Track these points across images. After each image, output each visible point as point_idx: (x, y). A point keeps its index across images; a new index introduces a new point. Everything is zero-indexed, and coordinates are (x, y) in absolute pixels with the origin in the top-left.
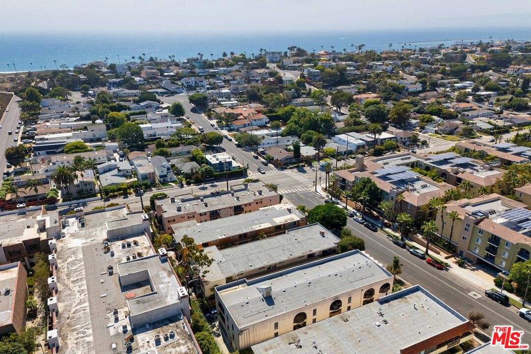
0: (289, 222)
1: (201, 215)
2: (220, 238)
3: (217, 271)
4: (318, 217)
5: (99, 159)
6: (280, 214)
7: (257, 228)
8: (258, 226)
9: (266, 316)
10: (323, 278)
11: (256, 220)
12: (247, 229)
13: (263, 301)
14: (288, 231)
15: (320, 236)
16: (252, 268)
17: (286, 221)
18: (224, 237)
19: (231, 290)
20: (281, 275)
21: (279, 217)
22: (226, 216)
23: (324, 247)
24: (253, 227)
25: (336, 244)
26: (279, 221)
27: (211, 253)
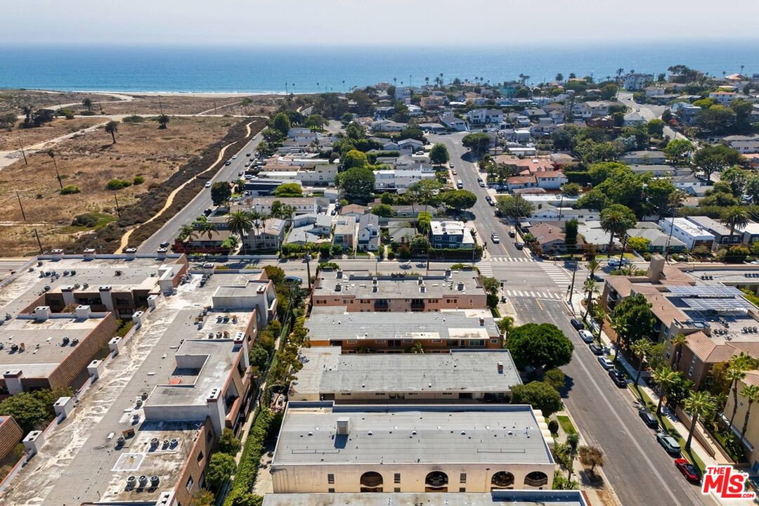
0: (470, 338)
1: (362, 301)
2: (358, 338)
3: (316, 380)
4: (517, 340)
5: (305, 208)
6: (468, 324)
7: (417, 336)
8: (420, 333)
9: (322, 460)
10: (440, 431)
11: (423, 325)
12: (401, 334)
13: (333, 438)
14: (453, 351)
15: (496, 369)
16: (363, 390)
17: (466, 336)
18: (364, 338)
19: (308, 411)
20: (387, 410)
21: (461, 327)
22: (398, 310)
23: (488, 389)
24: (413, 333)
25: (510, 388)
26: (455, 333)
27: (327, 356)
